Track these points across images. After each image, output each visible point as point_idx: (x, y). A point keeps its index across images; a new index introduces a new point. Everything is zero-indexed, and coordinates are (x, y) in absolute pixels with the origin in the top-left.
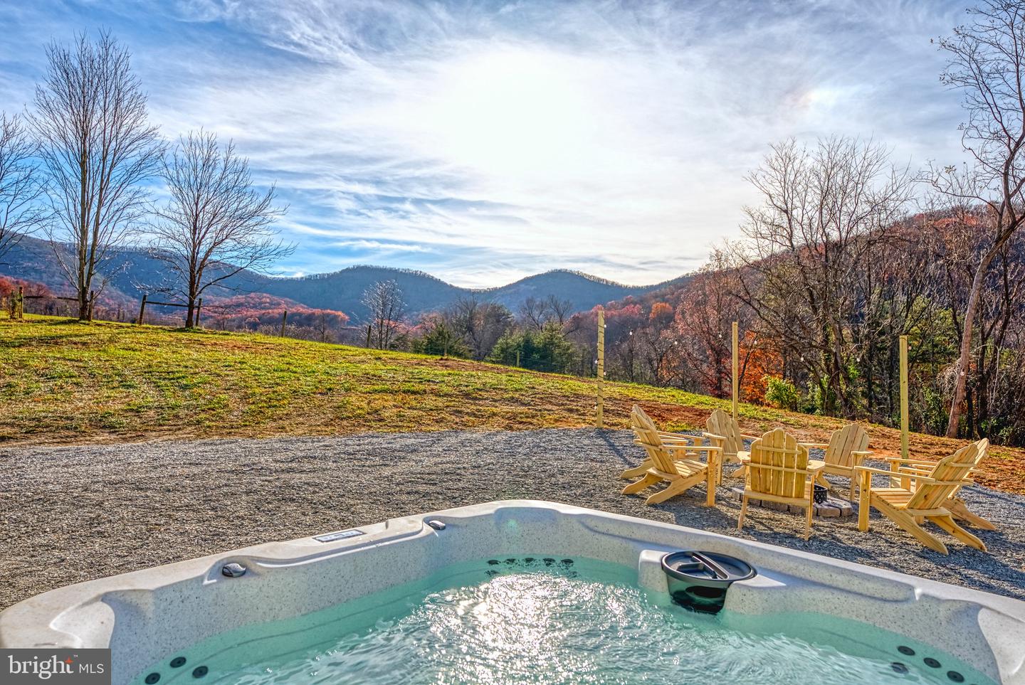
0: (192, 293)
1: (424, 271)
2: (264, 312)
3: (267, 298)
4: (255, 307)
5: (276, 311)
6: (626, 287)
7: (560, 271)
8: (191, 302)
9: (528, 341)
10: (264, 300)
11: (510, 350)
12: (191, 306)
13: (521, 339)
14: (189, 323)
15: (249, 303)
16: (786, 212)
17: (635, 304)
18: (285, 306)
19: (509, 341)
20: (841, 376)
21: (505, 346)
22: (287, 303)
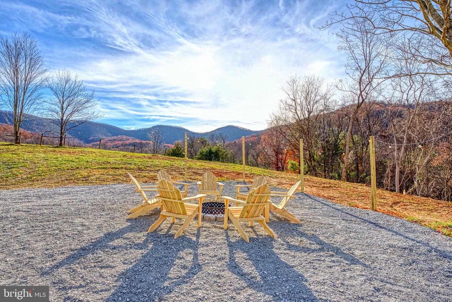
0: (61, 133)
1: (182, 127)
2: (123, 142)
3: (125, 137)
4: (120, 140)
5: (128, 142)
6: (253, 131)
7: (230, 126)
8: (61, 136)
9: (210, 150)
10: (123, 138)
11: (204, 153)
12: (61, 138)
13: (208, 149)
14: (61, 145)
15: (118, 139)
16: (294, 100)
17: (255, 137)
18: (131, 140)
19: (203, 150)
20: (312, 159)
21: (202, 152)
22: (132, 139)
